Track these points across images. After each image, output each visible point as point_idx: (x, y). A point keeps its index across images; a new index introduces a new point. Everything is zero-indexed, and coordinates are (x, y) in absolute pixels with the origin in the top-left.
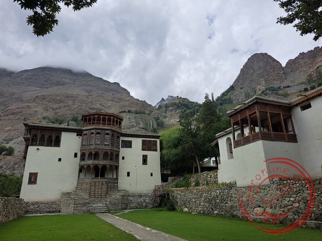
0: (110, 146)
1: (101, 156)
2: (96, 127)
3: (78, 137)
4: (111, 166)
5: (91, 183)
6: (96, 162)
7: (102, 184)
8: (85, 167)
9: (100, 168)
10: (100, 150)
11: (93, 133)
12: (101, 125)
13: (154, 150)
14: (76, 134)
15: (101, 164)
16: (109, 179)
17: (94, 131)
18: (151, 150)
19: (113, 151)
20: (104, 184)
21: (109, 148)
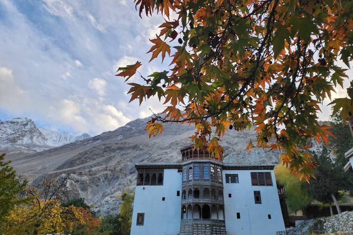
0: (210, 181)
1: (201, 194)
2: (193, 161)
3: (179, 173)
4: (214, 205)
5: (193, 226)
6: (197, 200)
7: (206, 227)
8: (187, 206)
9: (201, 207)
10: (199, 187)
11: (191, 168)
12: (198, 158)
13: (268, 185)
14: (177, 170)
15: (203, 203)
16: (214, 220)
17: (192, 166)
18: (263, 185)
19: (215, 186)
20: (208, 227)
21: (209, 183)
